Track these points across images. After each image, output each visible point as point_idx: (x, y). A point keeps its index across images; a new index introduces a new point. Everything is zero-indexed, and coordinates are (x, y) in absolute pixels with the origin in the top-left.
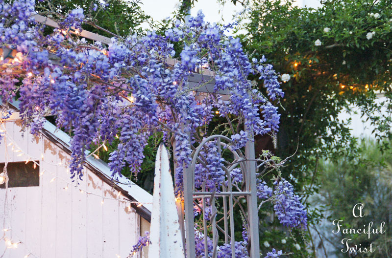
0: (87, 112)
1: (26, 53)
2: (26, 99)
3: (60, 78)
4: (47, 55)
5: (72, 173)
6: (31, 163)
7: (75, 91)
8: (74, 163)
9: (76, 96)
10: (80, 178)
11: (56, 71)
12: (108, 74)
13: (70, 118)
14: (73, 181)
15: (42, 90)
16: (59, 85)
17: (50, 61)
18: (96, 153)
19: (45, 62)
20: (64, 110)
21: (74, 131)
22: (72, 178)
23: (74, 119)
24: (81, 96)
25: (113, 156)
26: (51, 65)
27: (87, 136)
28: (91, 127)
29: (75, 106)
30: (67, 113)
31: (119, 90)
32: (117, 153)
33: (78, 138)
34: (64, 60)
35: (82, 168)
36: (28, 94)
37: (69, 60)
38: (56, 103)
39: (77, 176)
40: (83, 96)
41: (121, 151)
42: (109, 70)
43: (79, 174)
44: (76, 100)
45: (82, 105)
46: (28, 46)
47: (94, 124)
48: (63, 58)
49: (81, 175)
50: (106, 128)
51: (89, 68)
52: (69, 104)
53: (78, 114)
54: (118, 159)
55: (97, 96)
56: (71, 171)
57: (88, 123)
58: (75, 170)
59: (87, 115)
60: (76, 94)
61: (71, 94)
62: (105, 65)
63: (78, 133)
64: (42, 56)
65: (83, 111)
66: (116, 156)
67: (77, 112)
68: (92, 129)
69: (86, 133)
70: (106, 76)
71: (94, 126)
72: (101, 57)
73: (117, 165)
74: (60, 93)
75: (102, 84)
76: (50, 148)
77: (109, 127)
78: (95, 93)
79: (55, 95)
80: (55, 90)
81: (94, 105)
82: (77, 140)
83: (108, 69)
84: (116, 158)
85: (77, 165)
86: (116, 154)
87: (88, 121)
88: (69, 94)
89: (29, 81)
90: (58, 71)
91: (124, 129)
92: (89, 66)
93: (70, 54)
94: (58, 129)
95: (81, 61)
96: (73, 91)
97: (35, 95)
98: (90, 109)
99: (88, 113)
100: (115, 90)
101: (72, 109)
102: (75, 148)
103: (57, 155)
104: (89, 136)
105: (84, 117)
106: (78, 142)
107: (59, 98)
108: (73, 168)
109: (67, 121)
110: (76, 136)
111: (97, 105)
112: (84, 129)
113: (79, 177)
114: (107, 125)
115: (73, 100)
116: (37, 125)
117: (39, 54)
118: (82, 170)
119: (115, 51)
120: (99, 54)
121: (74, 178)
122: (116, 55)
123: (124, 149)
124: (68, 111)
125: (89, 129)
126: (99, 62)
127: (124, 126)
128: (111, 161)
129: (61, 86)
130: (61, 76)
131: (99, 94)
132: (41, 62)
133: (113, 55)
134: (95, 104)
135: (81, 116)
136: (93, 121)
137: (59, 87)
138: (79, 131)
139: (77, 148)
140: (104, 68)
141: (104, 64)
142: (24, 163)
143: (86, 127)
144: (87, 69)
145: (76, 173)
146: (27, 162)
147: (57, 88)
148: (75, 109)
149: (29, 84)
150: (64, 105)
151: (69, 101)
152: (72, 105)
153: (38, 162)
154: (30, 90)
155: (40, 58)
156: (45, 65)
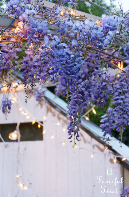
0: (82, 78)
1: (27, 22)
2: (28, 68)
3: (58, 45)
4: (46, 25)
5: (70, 135)
6: (36, 124)
7: (72, 58)
8: (71, 125)
9: (73, 62)
10: (77, 139)
11: (54, 39)
12: (102, 42)
13: (67, 84)
14: (71, 142)
15: (43, 60)
16: (58, 52)
17: (49, 31)
18: (86, 116)
19: (44, 32)
20: (62, 77)
21: (71, 97)
22: (70, 138)
23: (71, 85)
24: (78, 62)
25: (104, 119)
26: (50, 35)
27: (83, 101)
28: (86, 93)
29: (72, 72)
30: (65, 78)
31: (112, 57)
32: (108, 116)
33: (75, 103)
34: (62, 29)
35: (79, 130)
36: (30, 63)
37: (66, 29)
38: (55, 69)
39: (74, 137)
40: (80, 62)
41: (111, 114)
42: (104, 38)
43: (76, 135)
44: (73, 66)
45: (79, 71)
46: (28, 15)
47: (88, 89)
48: (61, 27)
49: (78, 136)
50: (98, 94)
51: (85, 36)
52: (67, 70)
53: (75, 80)
54: (109, 121)
55: (92, 64)
56: (68, 132)
57: (84, 89)
58: (73, 131)
59: (83, 81)
60: (73, 60)
61: (68, 61)
62: (99, 34)
63: (75, 98)
64: (42, 26)
65: (79, 78)
66: (107, 119)
67: (75, 77)
68: (87, 94)
69: (82, 98)
70: (101, 44)
71: (89, 92)
72: (95, 26)
73: (108, 126)
74: (59, 60)
75: (96, 52)
76: (51, 111)
77: (101, 93)
78: (90, 61)
79: (54, 61)
80: (54, 57)
81: (89, 73)
82: (74, 105)
83: (102, 37)
84: (107, 120)
85: (74, 127)
86: (106, 117)
87: (83, 87)
88: (67, 61)
89: (31, 52)
90: (56, 39)
91: (117, 94)
92: (85, 34)
93: (67, 23)
94: (57, 97)
95: (77, 29)
96: (70, 58)
97: (36, 64)
98: (85, 76)
99: (84, 79)
100: (108, 58)
101: (70, 75)
102: (72, 112)
103: (56, 118)
104: (84, 100)
105: (80, 83)
106: (74, 107)
107: (58, 65)
108: (71, 129)
109: (64, 86)
110: (72, 100)
111: (92, 72)
112: (80, 95)
113: (75, 138)
114: (99, 91)
115: (70, 67)
116: (40, 94)
117: (39, 24)
118: (78, 132)
119: (109, 22)
120: (94, 24)
121: (72, 139)
122: (109, 25)
123: (114, 113)
124: (66, 77)
125: (84, 95)
126: (94, 31)
127: (116, 91)
128: (102, 123)
129: (60, 52)
130: (59, 43)
131: (94, 62)
132: (40, 31)
133: (107, 25)
134: (90, 71)
135: (77, 83)
136: (87, 87)
137: (57, 54)
138: (76, 96)
139: (74, 112)
140: (99, 36)
141: (98, 32)
142: (31, 123)
143: (82, 93)
144: (83, 37)
145: (73, 135)
146: (34, 123)
147: (55, 55)
148: (72, 75)
149: (31, 54)
150: (62, 71)
151: (67, 67)
152: (69, 71)
153: (42, 122)
154: (32, 59)
155: (40, 28)
156: (44, 34)
